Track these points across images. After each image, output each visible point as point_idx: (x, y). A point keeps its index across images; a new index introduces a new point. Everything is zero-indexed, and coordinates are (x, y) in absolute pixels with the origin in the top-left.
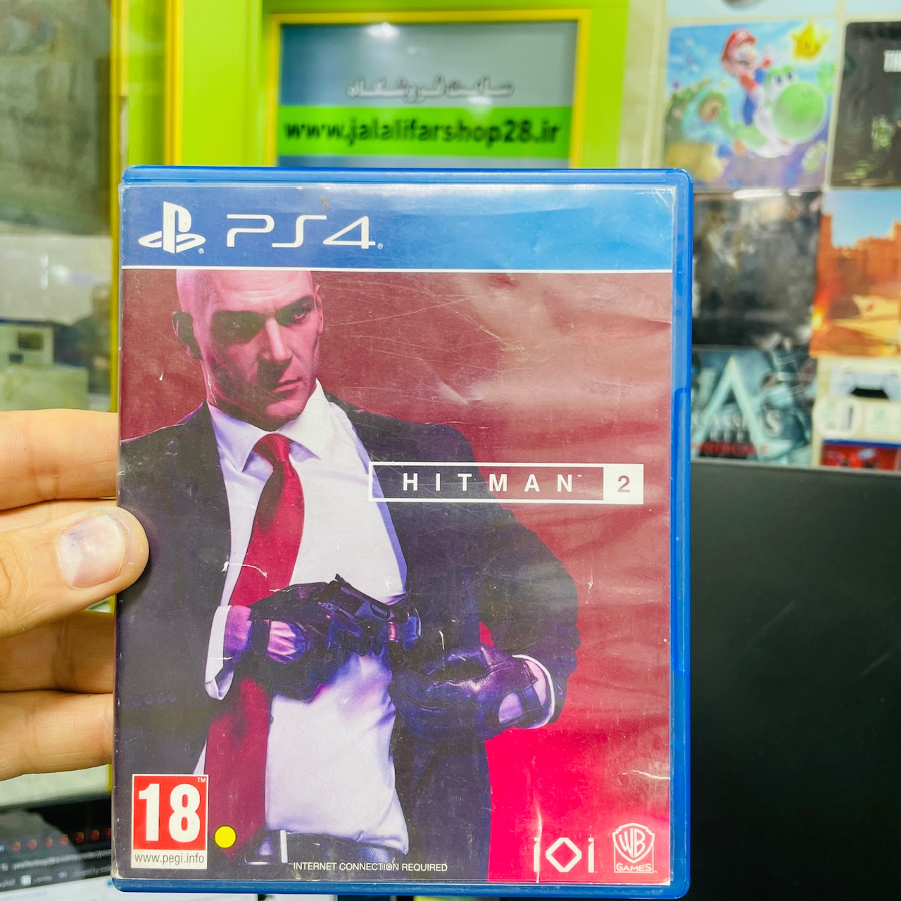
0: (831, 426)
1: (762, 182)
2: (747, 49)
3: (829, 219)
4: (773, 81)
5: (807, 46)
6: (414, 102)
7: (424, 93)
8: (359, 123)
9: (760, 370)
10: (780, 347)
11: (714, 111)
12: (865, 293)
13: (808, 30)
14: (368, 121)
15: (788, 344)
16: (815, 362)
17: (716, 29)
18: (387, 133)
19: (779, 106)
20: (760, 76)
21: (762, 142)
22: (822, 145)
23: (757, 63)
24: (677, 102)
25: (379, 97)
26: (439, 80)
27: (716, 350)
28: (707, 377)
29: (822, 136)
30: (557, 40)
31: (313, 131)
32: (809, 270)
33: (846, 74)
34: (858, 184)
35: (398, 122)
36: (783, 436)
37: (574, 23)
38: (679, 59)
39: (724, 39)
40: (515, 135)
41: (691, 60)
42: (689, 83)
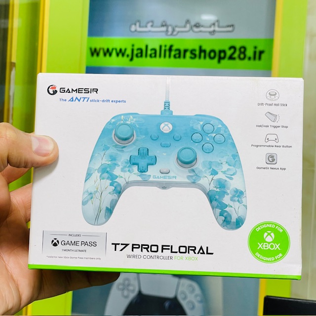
6: (172, 34)
7: (178, 29)
8: (136, 48)
14: (142, 46)
18: (155, 54)
25: (150, 31)
26: (188, 22)
35: (160, 47)
40: (235, 56)
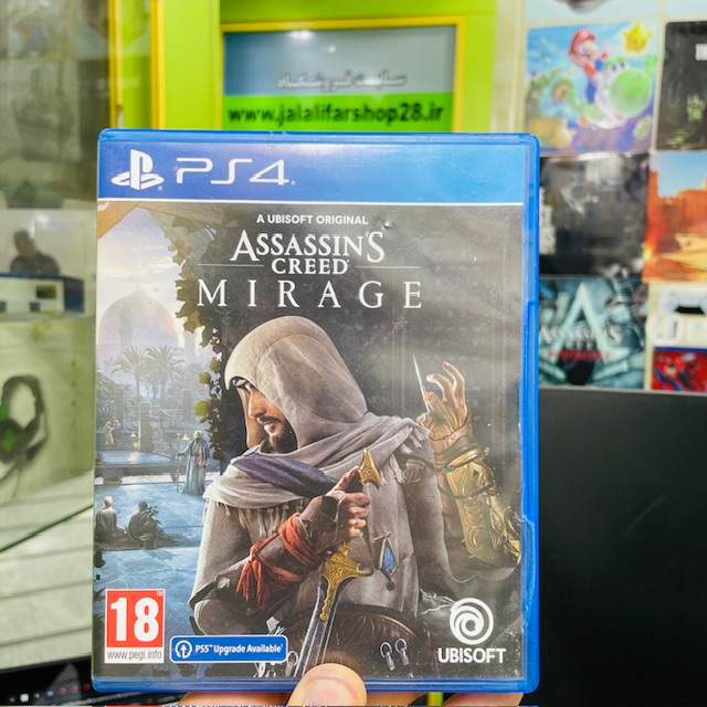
0: (660, 336)
1: (602, 147)
2: (588, 45)
3: (655, 175)
4: (609, 68)
5: (635, 42)
6: (330, 91)
7: (337, 84)
8: (286, 108)
9: (604, 294)
10: (619, 275)
11: (564, 93)
12: (685, 232)
13: (636, 30)
14: (293, 107)
15: (625, 273)
16: (647, 286)
17: (565, 29)
18: (309, 115)
19: (615, 89)
20: (599, 65)
21: (602, 117)
22: (648, 118)
23: (597, 55)
24: (535, 87)
25: (302, 87)
26: (349, 73)
27: (570, 278)
28: (562, 300)
29: (649, 111)
30: (440, 40)
31: (250, 115)
32: (641, 214)
33: (666, 63)
34: (678, 147)
35: (317, 107)
36: (623, 344)
37: (453, 27)
38: (535, 54)
39: (571, 36)
40: (409, 115)
41: (545, 54)
42: (544, 72)
